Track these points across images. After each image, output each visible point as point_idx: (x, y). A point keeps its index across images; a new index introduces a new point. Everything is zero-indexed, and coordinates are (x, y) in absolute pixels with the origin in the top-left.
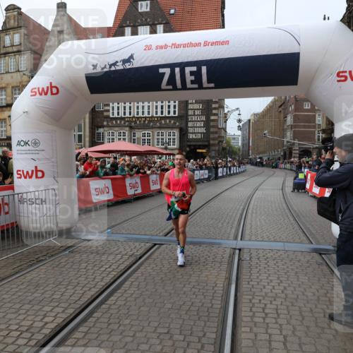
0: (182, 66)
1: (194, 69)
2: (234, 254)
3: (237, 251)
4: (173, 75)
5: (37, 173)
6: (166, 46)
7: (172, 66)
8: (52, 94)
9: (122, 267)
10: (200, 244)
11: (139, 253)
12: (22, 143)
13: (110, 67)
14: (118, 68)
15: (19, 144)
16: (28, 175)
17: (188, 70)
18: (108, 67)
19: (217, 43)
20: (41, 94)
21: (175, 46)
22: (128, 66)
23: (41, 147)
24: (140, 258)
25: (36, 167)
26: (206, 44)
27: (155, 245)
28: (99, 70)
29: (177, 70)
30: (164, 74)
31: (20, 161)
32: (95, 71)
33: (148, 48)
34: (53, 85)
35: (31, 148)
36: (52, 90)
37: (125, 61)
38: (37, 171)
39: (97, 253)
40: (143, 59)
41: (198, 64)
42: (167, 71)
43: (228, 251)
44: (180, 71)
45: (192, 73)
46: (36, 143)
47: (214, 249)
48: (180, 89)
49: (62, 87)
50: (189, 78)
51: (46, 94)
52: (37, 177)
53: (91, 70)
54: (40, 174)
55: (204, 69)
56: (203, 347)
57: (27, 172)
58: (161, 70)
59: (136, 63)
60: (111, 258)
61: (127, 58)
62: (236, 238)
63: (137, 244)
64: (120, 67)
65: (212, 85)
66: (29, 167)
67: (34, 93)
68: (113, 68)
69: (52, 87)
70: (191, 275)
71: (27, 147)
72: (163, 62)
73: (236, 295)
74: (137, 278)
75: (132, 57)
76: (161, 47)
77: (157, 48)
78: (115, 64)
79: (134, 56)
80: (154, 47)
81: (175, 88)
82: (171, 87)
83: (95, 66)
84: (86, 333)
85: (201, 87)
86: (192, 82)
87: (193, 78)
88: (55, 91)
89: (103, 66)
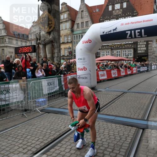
0: (135, 30)
1: (139, 31)
2: (154, 96)
3: (155, 96)
4: (131, 33)
5: (84, 69)
6: (129, 23)
7: (131, 30)
8: (89, 42)
9: (114, 98)
10: (141, 93)
11: (119, 95)
12: (80, 59)
13: (109, 32)
14: (111, 32)
15: (79, 59)
16: (82, 70)
17: (137, 31)
18: (108, 32)
19: (148, 21)
20: (86, 43)
21: (132, 23)
22: (115, 31)
23: (86, 60)
24: (120, 96)
25: (84, 67)
26: (144, 21)
27: (124, 93)
28: (105, 33)
29: (133, 32)
30: (128, 33)
31: (79, 65)
32: (104, 34)
33: (122, 24)
34: (90, 39)
35: (83, 61)
36: (89, 41)
37: (114, 30)
38: (84, 68)
39: (105, 94)
40: (120, 29)
41: (141, 29)
42: (129, 32)
43: (152, 95)
44: (134, 32)
45: (138, 32)
46: (84, 59)
47: (146, 95)
48: (134, 38)
49: (92, 40)
50: (137, 34)
51: (87, 43)
52: (84, 70)
53: (102, 34)
54: (85, 69)
55: (143, 30)
56: (140, 114)
57: (81, 69)
58: (127, 32)
59: (118, 30)
60: (110, 95)
61: (114, 29)
62: (156, 92)
63: (118, 92)
64: (112, 32)
65: (146, 36)
66: (82, 67)
67: (83, 43)
68: (110, 33)
69: (89, 40)
70: (137, 101)
71: (81, 60)
72: (127, 29)
73: (152, 106)
74: (119, 101)
75: (116, 28)
76: (127, 24)
77: (125, 24)
78: (110, 31)
79: (117, 28)
80: (124, 24)
81: (132, 38)
82: (130, 38)
83: (103, 33)
84: (107, 110)
85: (142, 37)
86: (138, 35)
87: (139, 34)
88: (90, 41)
89: (106, 32)
